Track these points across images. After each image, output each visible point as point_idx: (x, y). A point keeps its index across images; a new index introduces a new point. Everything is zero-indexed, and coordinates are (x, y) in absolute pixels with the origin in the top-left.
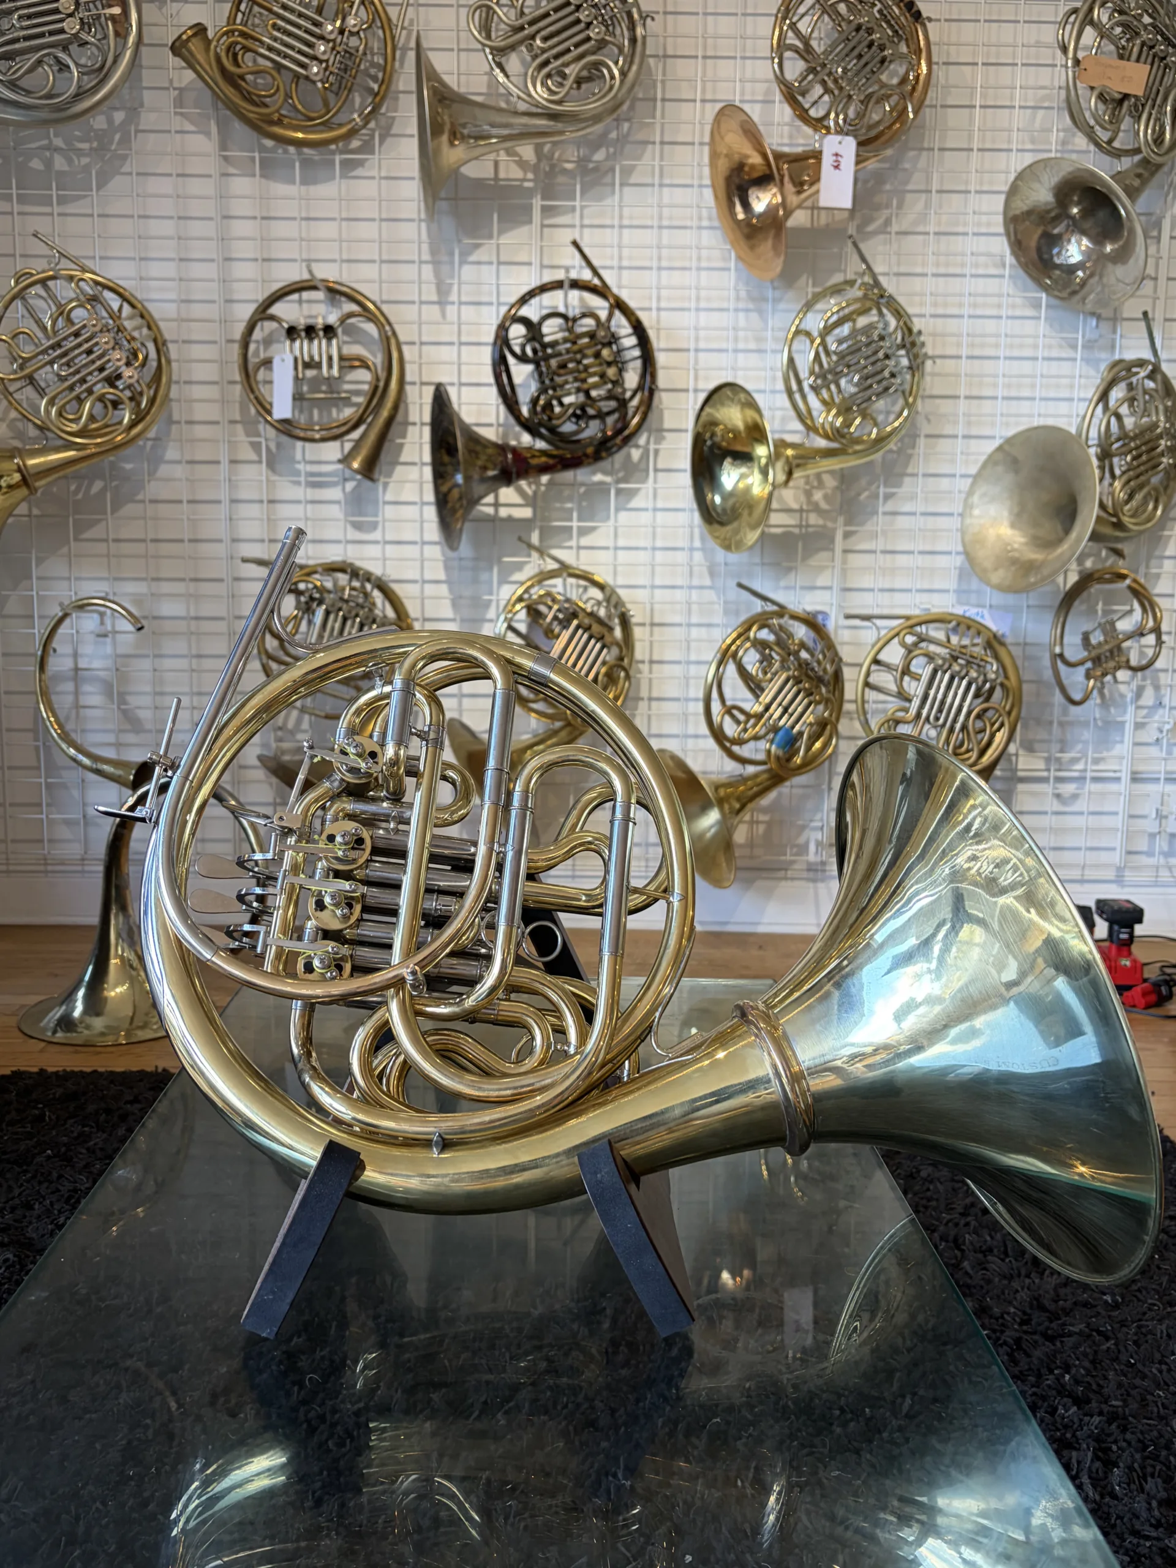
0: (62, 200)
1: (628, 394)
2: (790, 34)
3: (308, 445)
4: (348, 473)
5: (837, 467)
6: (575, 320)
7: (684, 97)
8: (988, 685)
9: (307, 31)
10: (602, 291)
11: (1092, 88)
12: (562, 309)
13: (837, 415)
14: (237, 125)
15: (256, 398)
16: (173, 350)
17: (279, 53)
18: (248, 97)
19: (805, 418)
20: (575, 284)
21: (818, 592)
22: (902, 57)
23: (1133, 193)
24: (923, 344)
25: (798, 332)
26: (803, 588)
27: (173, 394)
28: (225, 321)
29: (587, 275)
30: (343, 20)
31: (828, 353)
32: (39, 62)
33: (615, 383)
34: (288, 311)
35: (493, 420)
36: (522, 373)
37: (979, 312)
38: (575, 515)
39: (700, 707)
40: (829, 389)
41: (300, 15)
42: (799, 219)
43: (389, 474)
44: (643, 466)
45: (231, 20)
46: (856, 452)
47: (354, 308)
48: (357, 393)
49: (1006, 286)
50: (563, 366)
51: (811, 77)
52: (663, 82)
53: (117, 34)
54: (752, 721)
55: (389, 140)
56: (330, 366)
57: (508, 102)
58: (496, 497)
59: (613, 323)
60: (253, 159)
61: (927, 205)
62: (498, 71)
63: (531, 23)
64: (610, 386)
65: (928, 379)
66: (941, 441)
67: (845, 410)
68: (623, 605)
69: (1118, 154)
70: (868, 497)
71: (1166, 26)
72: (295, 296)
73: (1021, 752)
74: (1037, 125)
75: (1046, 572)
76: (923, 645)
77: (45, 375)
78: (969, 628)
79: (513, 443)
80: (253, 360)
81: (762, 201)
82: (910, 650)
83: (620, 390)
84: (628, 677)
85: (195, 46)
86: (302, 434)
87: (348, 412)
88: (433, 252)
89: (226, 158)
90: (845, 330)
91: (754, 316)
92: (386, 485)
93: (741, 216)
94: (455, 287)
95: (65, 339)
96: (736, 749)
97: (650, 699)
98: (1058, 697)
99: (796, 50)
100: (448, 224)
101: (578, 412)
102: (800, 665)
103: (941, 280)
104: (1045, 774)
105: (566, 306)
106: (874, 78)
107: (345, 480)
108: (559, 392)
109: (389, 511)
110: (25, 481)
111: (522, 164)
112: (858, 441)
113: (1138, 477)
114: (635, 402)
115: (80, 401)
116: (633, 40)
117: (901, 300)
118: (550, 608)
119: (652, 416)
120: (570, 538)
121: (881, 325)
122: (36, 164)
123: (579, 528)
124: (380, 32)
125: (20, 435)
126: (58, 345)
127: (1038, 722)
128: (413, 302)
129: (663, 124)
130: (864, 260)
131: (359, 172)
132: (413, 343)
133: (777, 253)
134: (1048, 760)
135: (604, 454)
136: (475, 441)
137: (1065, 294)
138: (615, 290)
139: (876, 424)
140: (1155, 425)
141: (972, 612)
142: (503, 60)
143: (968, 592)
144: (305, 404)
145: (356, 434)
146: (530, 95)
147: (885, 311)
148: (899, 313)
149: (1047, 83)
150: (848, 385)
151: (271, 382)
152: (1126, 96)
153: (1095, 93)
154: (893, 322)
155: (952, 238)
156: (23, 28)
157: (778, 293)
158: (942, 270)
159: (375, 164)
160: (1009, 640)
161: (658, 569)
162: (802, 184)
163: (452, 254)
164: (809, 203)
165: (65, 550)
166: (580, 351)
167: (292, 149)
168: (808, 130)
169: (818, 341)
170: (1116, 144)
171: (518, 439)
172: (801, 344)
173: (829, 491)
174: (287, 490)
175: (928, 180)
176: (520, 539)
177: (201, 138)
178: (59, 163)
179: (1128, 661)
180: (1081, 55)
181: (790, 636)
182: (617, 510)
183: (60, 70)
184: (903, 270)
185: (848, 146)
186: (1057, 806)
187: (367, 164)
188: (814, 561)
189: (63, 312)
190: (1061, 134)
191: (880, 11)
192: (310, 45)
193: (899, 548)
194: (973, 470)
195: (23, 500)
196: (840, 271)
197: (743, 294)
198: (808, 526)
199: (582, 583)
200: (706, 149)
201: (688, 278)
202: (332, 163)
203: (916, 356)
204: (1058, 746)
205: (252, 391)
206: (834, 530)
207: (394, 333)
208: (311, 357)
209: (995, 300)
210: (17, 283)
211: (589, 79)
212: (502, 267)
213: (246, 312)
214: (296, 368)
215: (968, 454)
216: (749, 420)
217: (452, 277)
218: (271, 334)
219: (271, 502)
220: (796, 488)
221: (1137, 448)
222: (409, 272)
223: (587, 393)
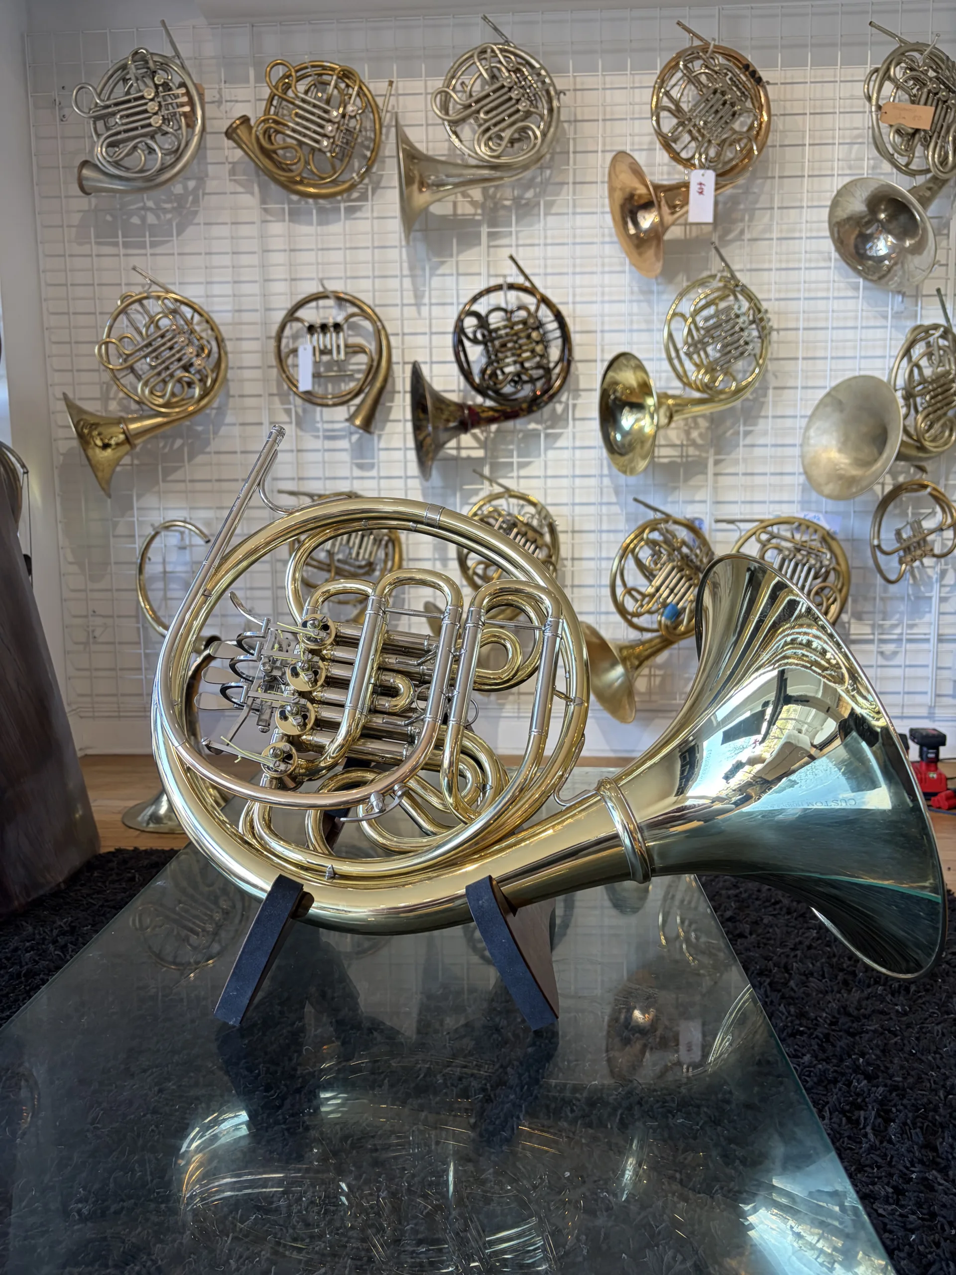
0: (153, 245)
1: (552, 365)
2: (665, 99)
3: (325, 410)
4: (353, 429)
5: (708, 412)
6: (512, 312)
7: (590, 149)
8: (823, 570)
9: (320, 117)
10: (531, 291)
11: (891, 126)
12: (503, 305)
13: (706, 373)
14: (273, 187)
15: (288, 377)
16: (229, 346)
17: (300, 133)
18: (279, 165)
19: (682, 377)
20: (511, 287)
21: (697, 505)
22: (748, 111)
23: (925, 202)
24: (769, 320)
25: (675, 314)
26: (685, 502)
27: (230, 375)
28: (266, 324)
29: (521, 280)
30: (345, 108)
31: (697, 329)
32: (135, 148)
33: (542, 356)
34: (309, 314)
35: (455, 387)
36: (475, 354)
37: (812, 295)
38: (515, 453)
39: (607, 592)
40: (699, 355)
41: (315, 106)
42: (674, 233)
43: (383, 429)
44: (565, 416)
45: (267, 111)
46: (721, 400)
47: (355, 310)
48: (359, 371)
49: (833, 275)
50: (504, 345)
51: (681, 129)
52: (574, 139)
53: (188, 126)
54: (647, 599)
55: (379, 191)
56: (339, 352)
57: (463, 160)
58: (459, 442)
59: (540, 314)
60: (284, 209)
61: (772, 219)
62: (454, 137)
63: (477, 102)
64: (538, 359)
65: (775, 346)
66: (786, 391)
67: (711, 369)
68: (551, 517)
69: (913, 174)
70: (733, 434)
71: (947, 78)
72: (313, 304)
73: (853, 621)
74: (853, 156)
75: (864, 483)
76: (774, 541)
77: (142, 366)
78: (808, 527)
79: (470, 403)
80: (284, 349)
81: (647, 220)
82: (764, 545)
83: (545, 361)
84: (555, 570)
85: (242, 132)
86: (319, 401)
87: (352, 385)
88: (412, 268)
89: (266, 210)
90: (711, 310)
91: (644, 305)
92: (380, 436)
93: (632, 231)
94: (427, 294)
95: (155, 340)
96: (635, 620)
97: (573, 586)
98: (879, 580)
99: (669, 110)
100: (421, 248)
101: (516, 379)
102: (682, 558)
103: (783, 272)
104: (871, 637)
105: (507, 303)
106: (729, 127)
107: (351, 434)
108: (501, 365)
109: (383, 455)
110: (127, 440)
111: (473, 203)
112: (722, 392)
113: (935, 411)
114: (557, 370)
115: (165, 382)
116: (551, 110)
117: (753, 289)
118: (497, 520)
119: (571, 379)
120: (512, 471)
121: (736, 307)
122: (135, 220)
123: (518, 463)
124: (371, 116)
125: (126, 409)
126: (150, 344)
127: (866, 599)
128: (397, 305)
129: (575, 170)
130: (723, 259)
131: (358, 214)
132: (397, 334)
133: (658, 260)
134: (873, 626)
135: (535, 408)
136: (440, 401)
137: (875, 278)
138: (542, 290)
139: (734, 379)
140: (948, 373)
141: (810, 516)
142: (458, 129)
143: (809, 502)
144: (322, 380)
145: (357, 401)
146: (476, 153)
147: (740, 297)
148: (750, 297)
149: (860, 125)
150: (713, 351)
151: (297, 366)
152: (917, 131)
153: (893, 129)
154: (745, 305)
155: (791, 242)
156: (123, 124)
157: (661, 288)
158: (784, 266)
159: (368, 209)
160: (840, 537)
161: (577, 491)
162: (675, 207)
163: (424, 269)
164: (682, 221)
165: (156, 489)
166: (516, 334)
167: (311, 201)
168: (680, 168)
169: (690, 320)
170: (913, 167)
171: (473, 399)
172: (677, 323)
173: (703, 430)
174: (310, 442)
175: (772, 200)
176: (474, 471)
177: (248, 196)
178: (151, 219)
179: (932, 550)
180: (881, 103)
181: (674, 536)
182: (546, 449)
183: (150, 153)
184: (754, 266)
185: (709, 177)
186: (881, 661)
187: (364, 209)
188: (692, 482)
189: (153, 322)
190: (872, 162)
191: (731, 79)
192: (322, 127)
193: (756, 471)
194: (809, 413)
195: (127, 454)
196: (707, 269)
197: (636, 289)
198: (687, 456)
199: (522, 502)
200: (606, 185)
201: (596, 279)
202: (339, 209)
203: (764, 328)
204: (881, 616)
205: (284, 372)
206: (707, 458)
207: (384, 327)
208: (325, 347)
209: (825, 285)
210: (122, 302)
211: (519, 140)
212: (461, 278)
213: (280, 316)
214: (314, 354)
215: (807, 400)
216: (640, 380)
217: (424, 285)
218: (298, 332)
219: (299, 451)
220: (677, 428)
221: (933, 390)
222: (394, 283)
223: (522, 364)
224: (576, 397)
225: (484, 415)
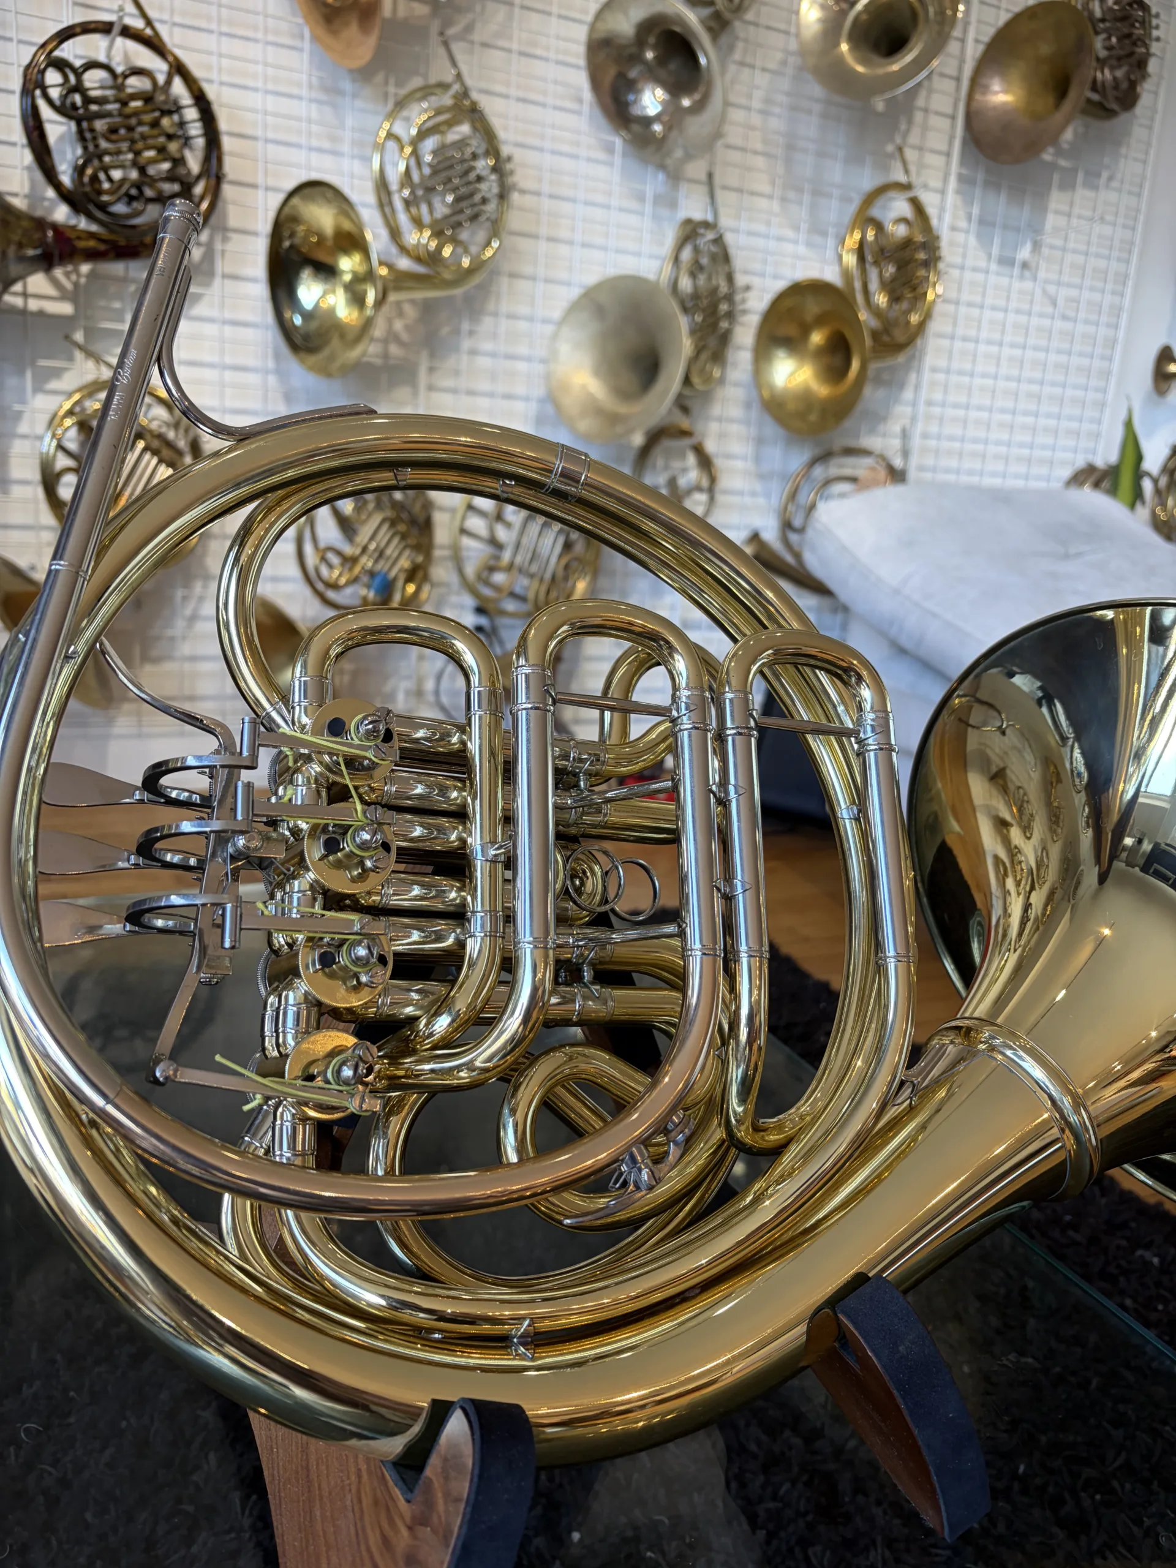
1: (192, 177)
5: (421, 297)
6: (122, 75)
10: (155, 44)
12: (104, 60)
13: (430, 236)
19: (395, 235)
20: (124, 31)
25: (388, 137)
29: (140, 24)
31: (419, 164)
33: (176, 161)
35: (26, 188)
37: (559, 147)
40: (421, 208)
46: (445, 282)
49: (584, 124)
50: (113, 130)
54: (349, 565)
58: (25, 286)
61: (510, 20)
64: (169, 164)
66: (521, 281)
67: (438, 233)
70: (452, 332)
75: (632, 423)
83: (181, 170)
91: (329, 110)
96: (330, 594)
101: (132, 191)
102: (393, 507)
105: (114, 57)
108: (107, 164)
112: (449, 269)
114: (201, 187)
119: (219, 207)
121: (474, 143)
130: (454, 64)
136: (6, 209)
138: (174, 50)
139: (467, 252)
148: (488, 134)
150: (440, 206)
155: (534, 61)
158: (524, 95)
166: (133, 116)
169: (409, 149)
173: (410, 322)
176: (67, 338)
193: (480, 389)
196: (429, 70)
197: (316, 82)
198: (389, 357)
201: (254, 51)
203: (505, 184)
206: (417, 363)
209: (573, 137)
215: (551, 298)
216: (343, 227)
223: (142, 170)
224: (225, 240)
225: (82, 244)
